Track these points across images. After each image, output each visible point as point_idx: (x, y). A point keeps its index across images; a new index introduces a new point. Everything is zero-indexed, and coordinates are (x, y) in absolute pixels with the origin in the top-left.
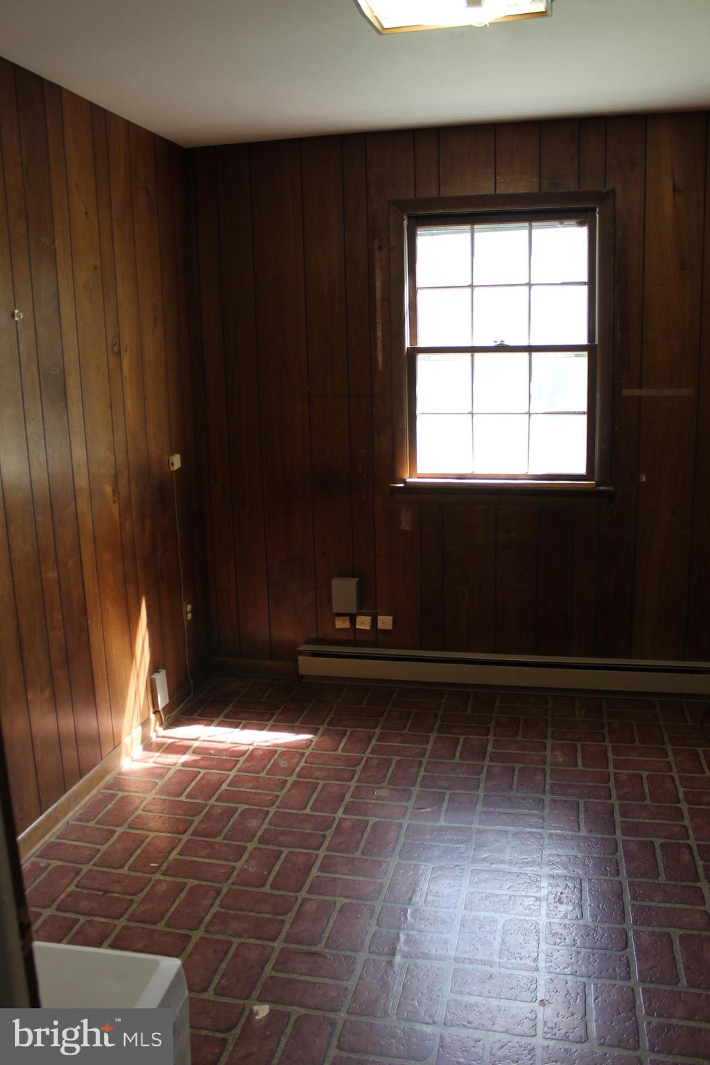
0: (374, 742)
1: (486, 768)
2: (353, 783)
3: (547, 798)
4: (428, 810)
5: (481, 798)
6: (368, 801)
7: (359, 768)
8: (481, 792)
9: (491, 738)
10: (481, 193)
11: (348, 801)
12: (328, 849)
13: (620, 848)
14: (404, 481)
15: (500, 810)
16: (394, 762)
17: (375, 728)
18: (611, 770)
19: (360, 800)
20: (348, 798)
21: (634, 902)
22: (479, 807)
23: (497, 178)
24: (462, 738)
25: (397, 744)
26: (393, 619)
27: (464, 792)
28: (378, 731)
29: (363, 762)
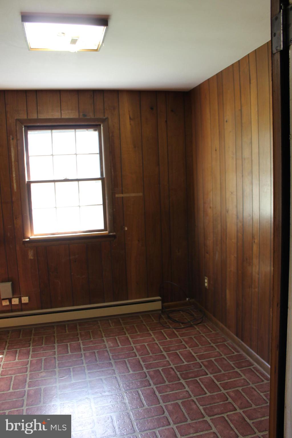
0: (31, 353)
1: (83, 354)
2: (28, 373)
3: (112, 361)
4: (65, 377)
5: (86, 368)
6: (38, 379)
7: (28, 366)
8: (85, 365)
9: (80, 341)
10: (55, 117)
11: (29, 381)
12: (27, 405)
13: (147, 375)
14: (29, 238)
15: (95, 371)
16: (43, 360)
17: (29, 346)
18: (133, 345)
19: (34, 380)
20: (28, 380)
21: (160, 394)
22: (87, 371)
23: (62, 112)
24: (69, 344)
25: (42, 352)
26: (29, 298)
27: (78, 366)
28: (31, 348)
29: (29, 363)
